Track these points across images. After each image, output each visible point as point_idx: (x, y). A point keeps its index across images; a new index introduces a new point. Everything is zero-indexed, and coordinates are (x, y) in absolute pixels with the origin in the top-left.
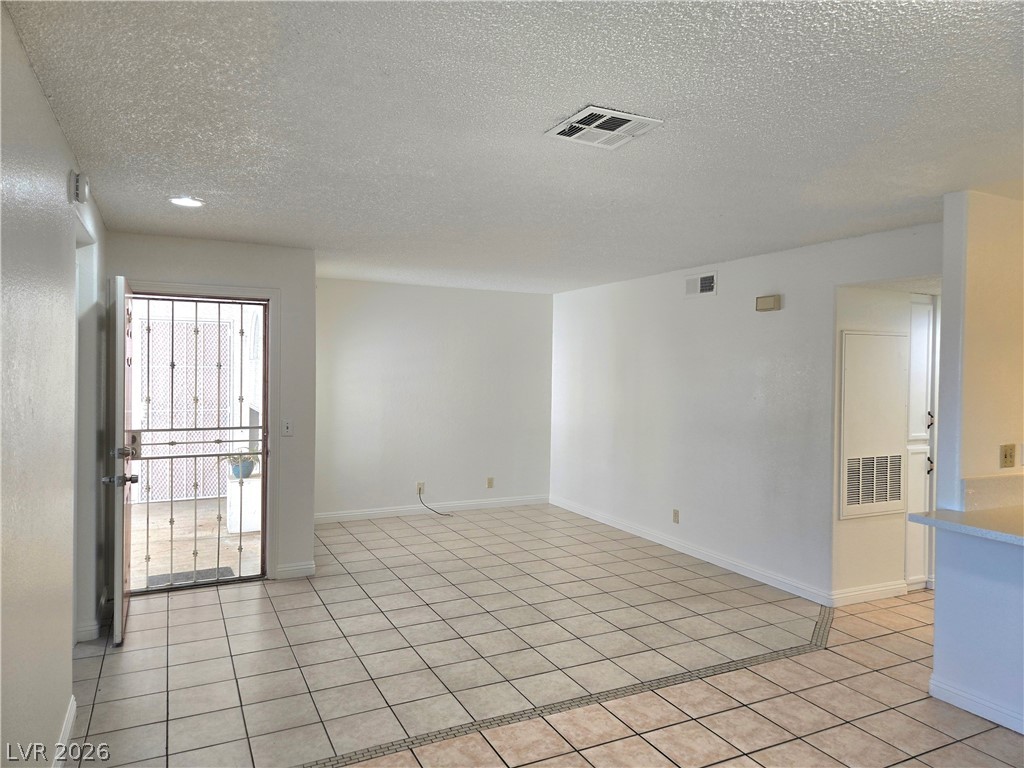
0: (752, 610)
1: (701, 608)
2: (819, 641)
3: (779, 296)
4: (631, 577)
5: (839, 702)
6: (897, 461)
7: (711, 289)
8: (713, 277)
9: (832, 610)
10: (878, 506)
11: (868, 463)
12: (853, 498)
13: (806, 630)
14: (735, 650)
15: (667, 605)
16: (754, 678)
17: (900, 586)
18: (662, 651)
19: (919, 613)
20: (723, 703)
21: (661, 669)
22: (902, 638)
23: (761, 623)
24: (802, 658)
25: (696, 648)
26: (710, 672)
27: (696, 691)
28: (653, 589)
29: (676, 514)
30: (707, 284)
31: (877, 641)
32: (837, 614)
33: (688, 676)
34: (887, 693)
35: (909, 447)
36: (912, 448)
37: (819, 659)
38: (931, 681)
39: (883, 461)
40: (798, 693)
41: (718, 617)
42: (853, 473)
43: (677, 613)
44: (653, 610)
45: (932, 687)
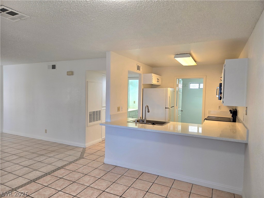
0: (65, 153)
1: (51, 155)
2: (82, 157)
3: (73, 72)
4: (31, 151)
5: (85, 170)
6: (100, 112)
7: (55, 68)
8: (55, 65)
9: (85, 148)
10: (96, 122)
11: (94, 112)
12: (90, 121)
13: (79, 154)
14: (60, 164)
15: (41, 156)
16: (64, 170)
17: (100, 140)
18: (39, 170)
19: (103, 145)
20: (55, 179)
21: (38, 175)
22: (100, 151)
23: (68, 155)
24: (77, 162)
25: (50, 166)
26: (52, 172)
27: (48, 178)
28: (37, 153)
29: (46, 131)
30: (54, 67)
31: (94, 154)
32: (87, 149)
33: (46, 175)
34: (96, 165)
35: (102, 108)
36: (103, 108)
37: (81, 161)
38: (104, 160)
39: (97, 112)
40: (75, 171)
41: (56, 156)
42: (90, 115)
43: (45, 158)
44: (37, 159)
45: (104, 161)
